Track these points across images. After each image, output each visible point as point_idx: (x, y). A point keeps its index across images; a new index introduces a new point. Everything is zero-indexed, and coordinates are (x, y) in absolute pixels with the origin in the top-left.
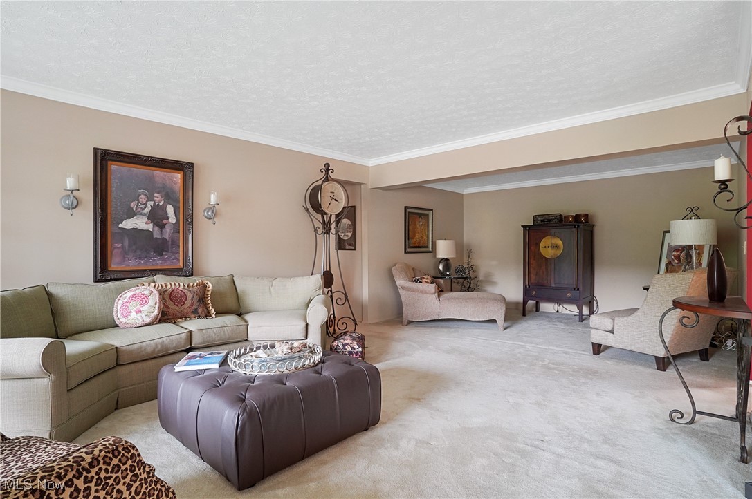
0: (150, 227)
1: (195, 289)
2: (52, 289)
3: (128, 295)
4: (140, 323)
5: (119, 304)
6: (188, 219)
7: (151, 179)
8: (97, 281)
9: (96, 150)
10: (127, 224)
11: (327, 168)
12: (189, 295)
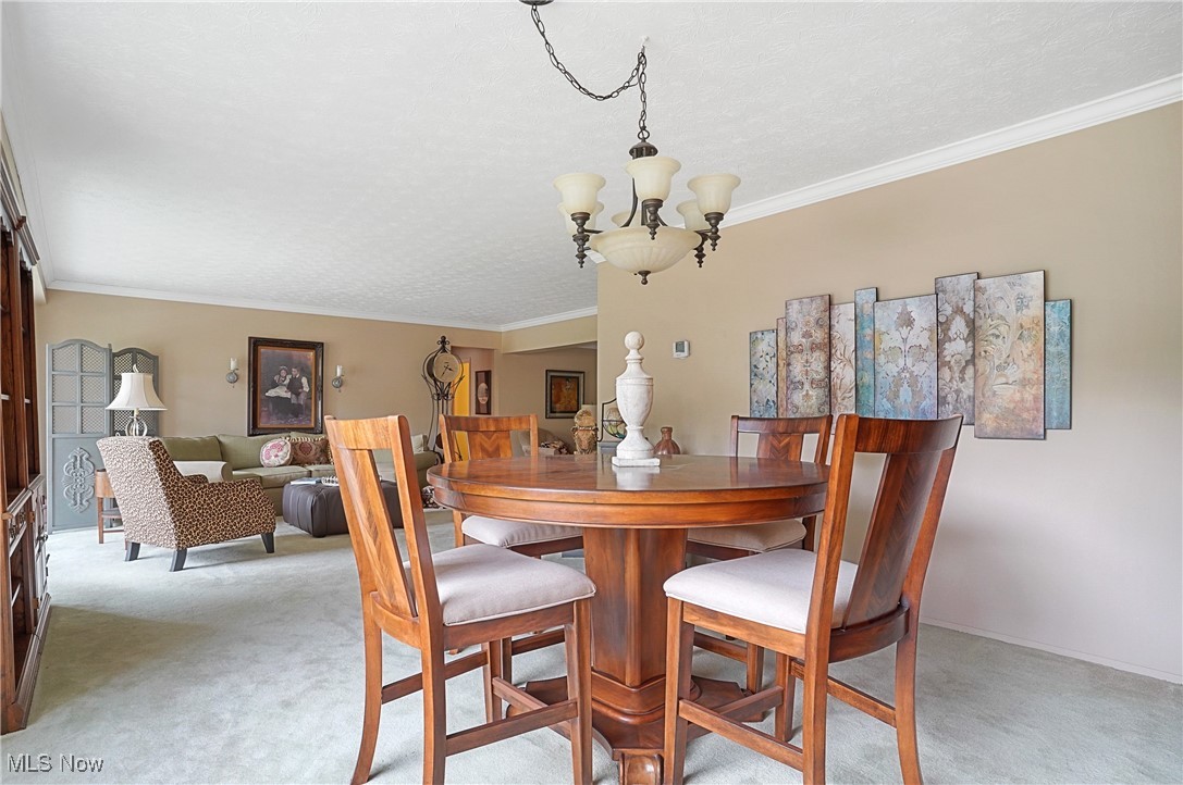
0: (288, 395)
1: (319, 443)
2: (221, 439)
3: (270, 445)
4: (277, 464)
5: (264, 451)
6: (319, 388)
7: (290, 358)
8: (249, 435)
9: (250, 338)
10: (271, 393)
11: (443, 341)
12: (314, 447)
